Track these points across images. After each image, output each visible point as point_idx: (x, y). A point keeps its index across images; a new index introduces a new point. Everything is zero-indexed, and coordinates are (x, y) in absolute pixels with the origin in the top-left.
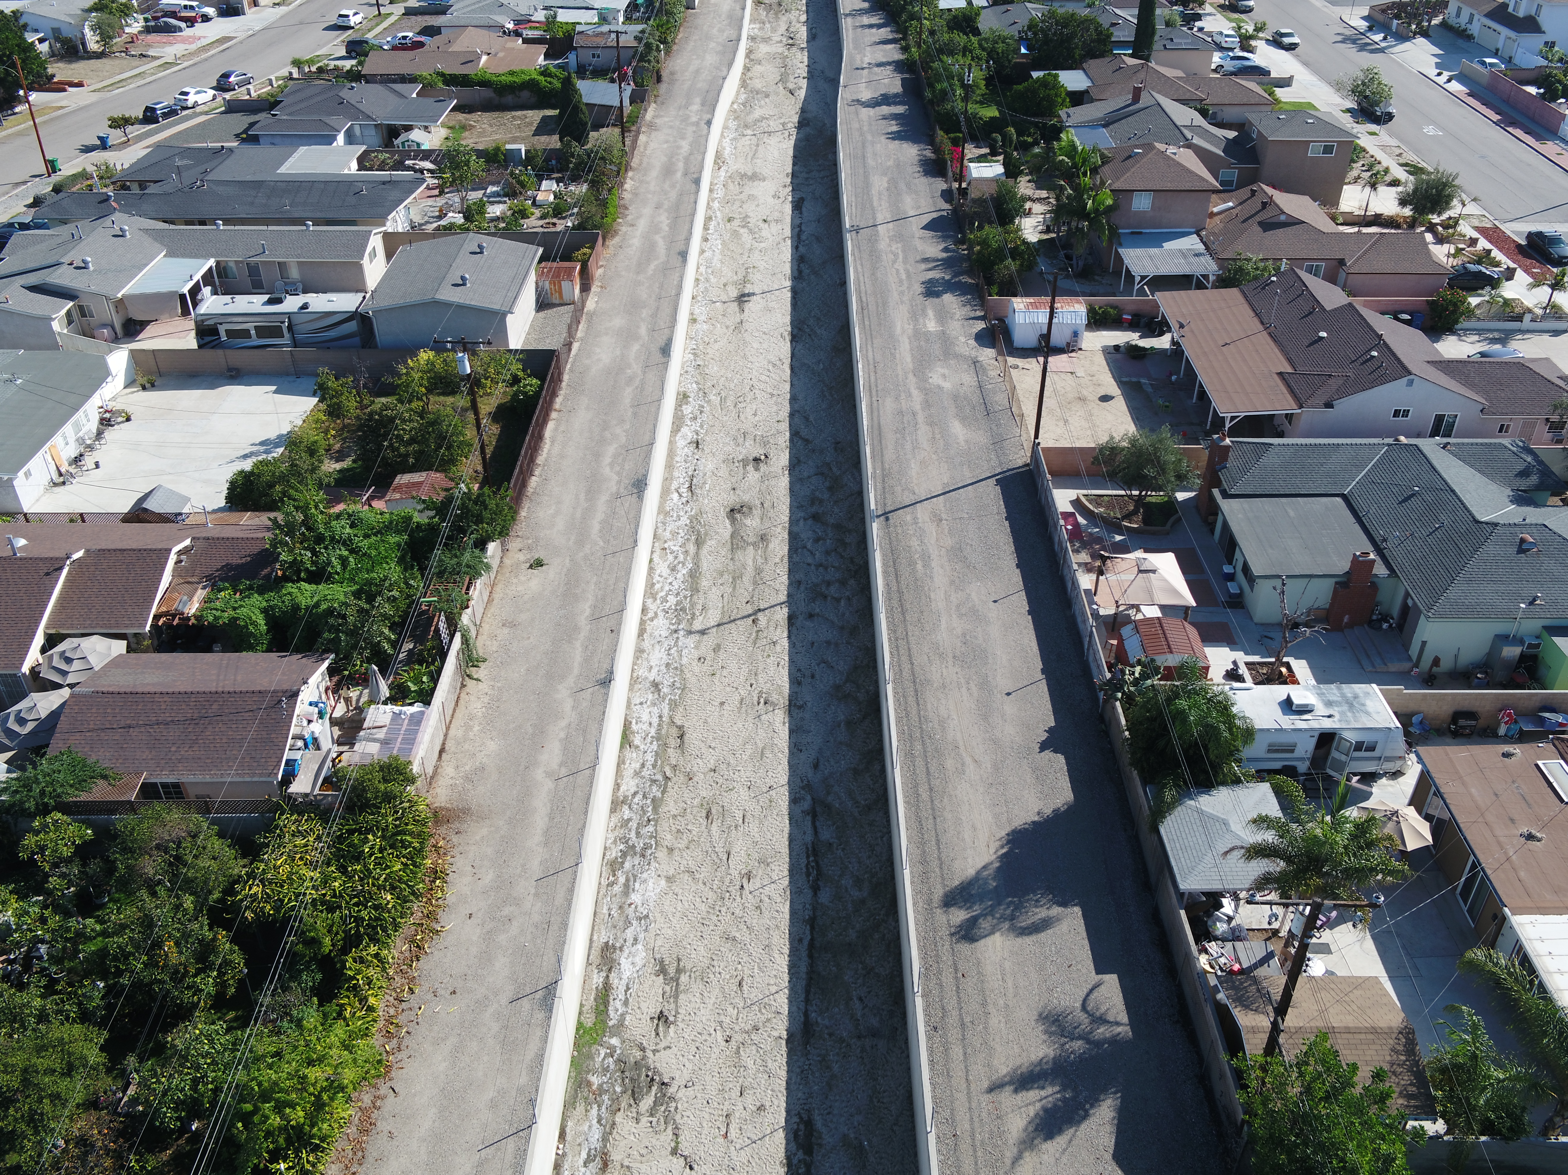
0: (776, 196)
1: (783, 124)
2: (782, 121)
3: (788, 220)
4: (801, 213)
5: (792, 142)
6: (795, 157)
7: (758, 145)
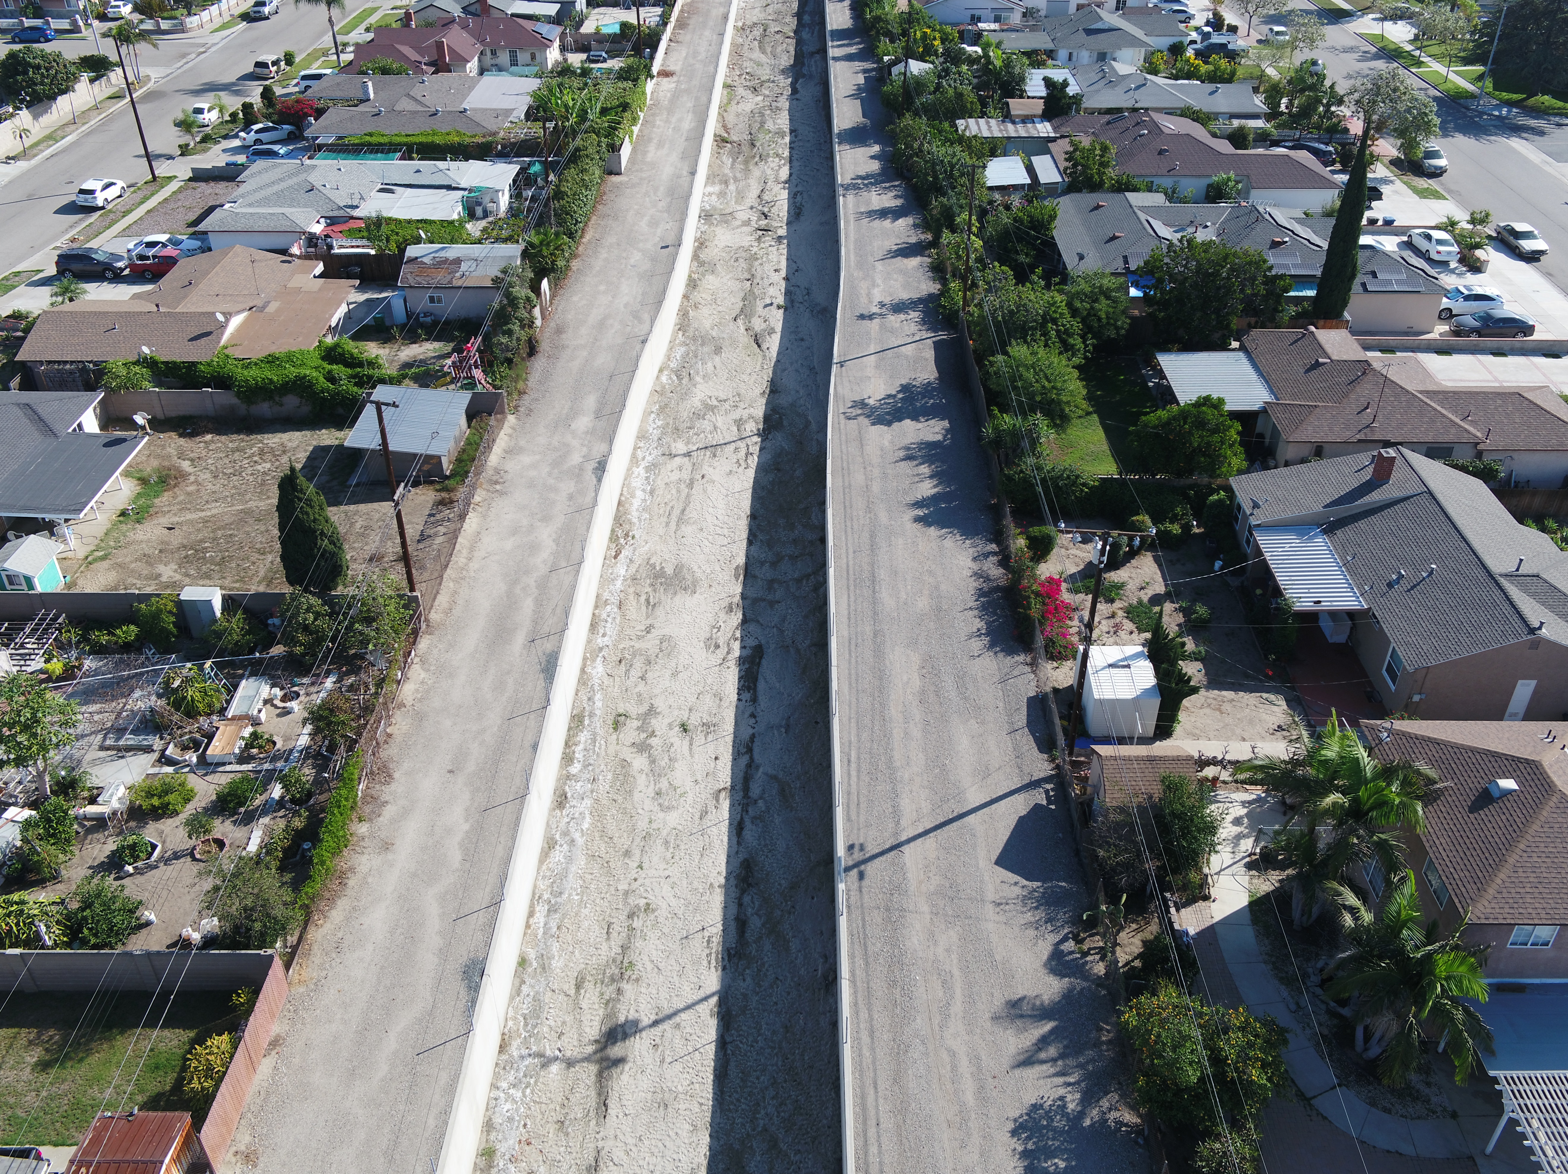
0: (712, 645)
1: (739, 423)
2: (736, 415)
3: (729, 726)
4: (754, 700)
5: (751, 473)
6: (753, 516)
7: (691, 485)
